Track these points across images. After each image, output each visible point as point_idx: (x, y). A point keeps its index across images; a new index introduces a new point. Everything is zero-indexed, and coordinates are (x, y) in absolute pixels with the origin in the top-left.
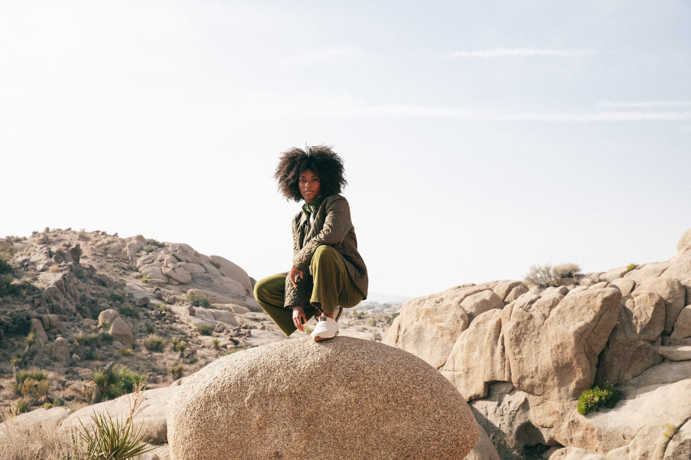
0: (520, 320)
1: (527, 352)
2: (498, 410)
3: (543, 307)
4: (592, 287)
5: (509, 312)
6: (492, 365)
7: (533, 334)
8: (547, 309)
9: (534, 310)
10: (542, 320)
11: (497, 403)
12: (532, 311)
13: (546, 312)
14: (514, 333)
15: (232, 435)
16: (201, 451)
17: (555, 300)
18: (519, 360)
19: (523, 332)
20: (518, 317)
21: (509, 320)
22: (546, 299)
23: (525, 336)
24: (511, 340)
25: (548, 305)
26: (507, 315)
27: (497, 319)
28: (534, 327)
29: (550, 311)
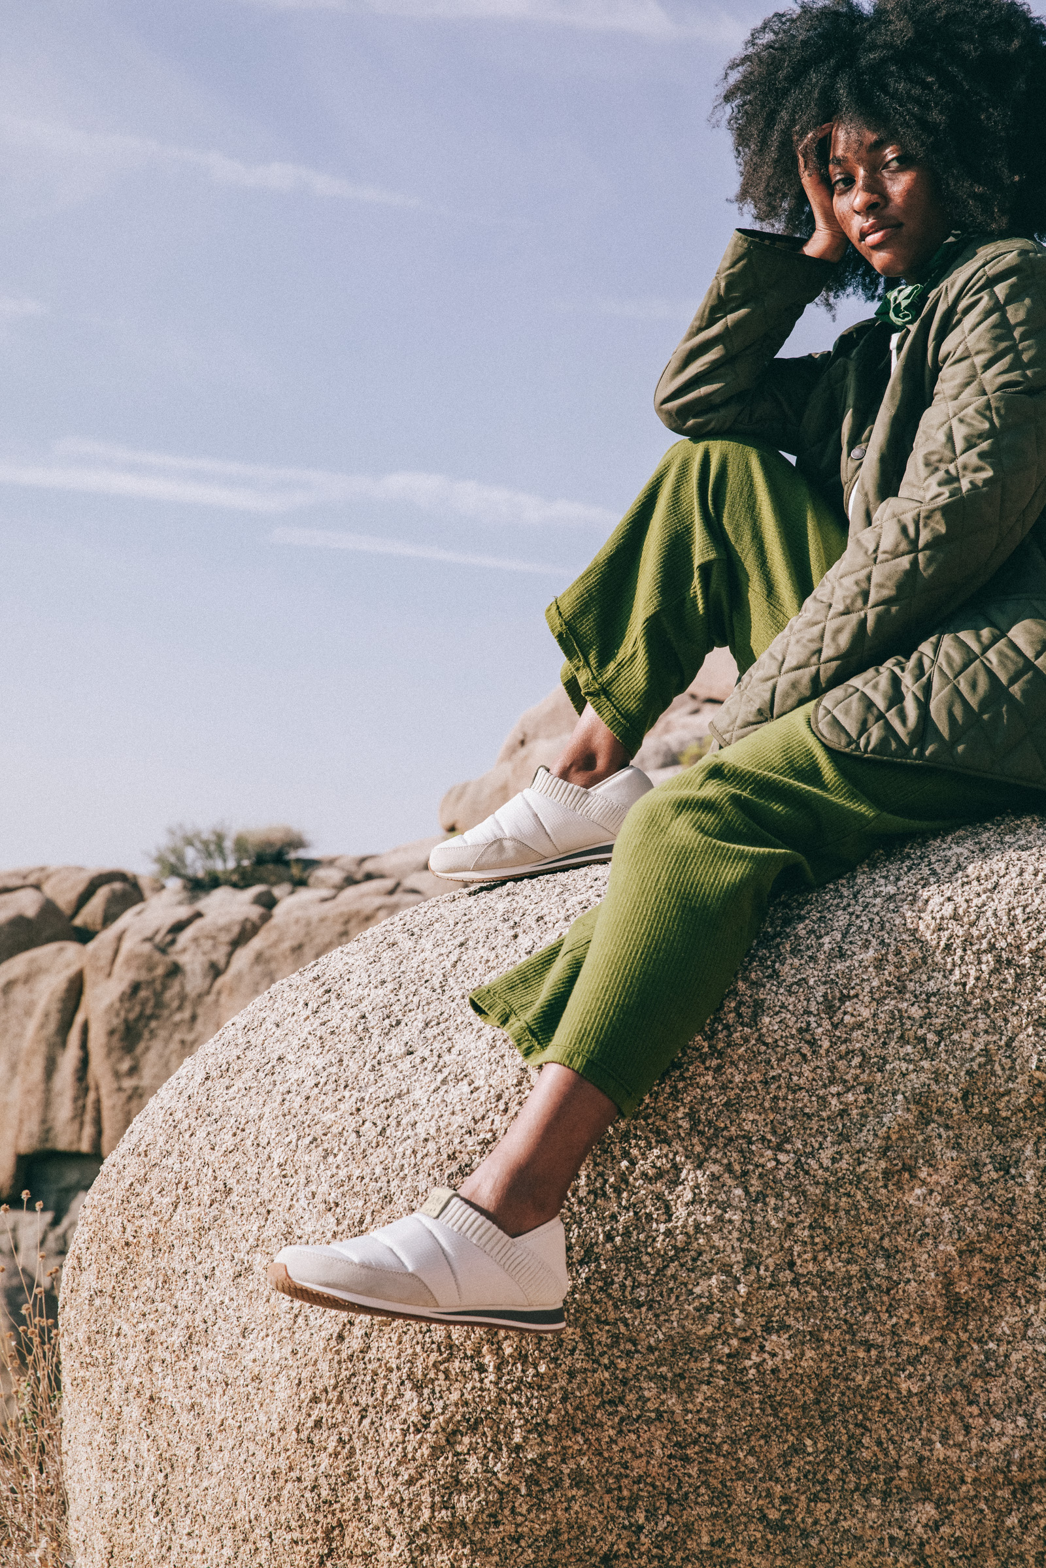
0: (143, 976)
1: (155, 1070)
2: (51, 1237)
3: (210, 942)
4: (351, 892)
5: (109, 953)
6: (47, 1103)
7: (177, 1017)
8: (224, 950)
9: (184, 950)
10: (208, 981)
11: (49, 1216)
12: (177, 953)
13: (219, 956)
14: (123, 1013)
15: (774, 1341)
16: (558, 1439)
17: (248, 926)
18: (129, 1092)
19: (148, 1011)
20: (139, 968)
21: (109, 975)
22: (222, 921)
23: (153, 1024)
24: (111, 1033)
25: (225, 938)
26: (104, 962)
27: (71, 971)
28: (183, 998)
29: (230, 955)
